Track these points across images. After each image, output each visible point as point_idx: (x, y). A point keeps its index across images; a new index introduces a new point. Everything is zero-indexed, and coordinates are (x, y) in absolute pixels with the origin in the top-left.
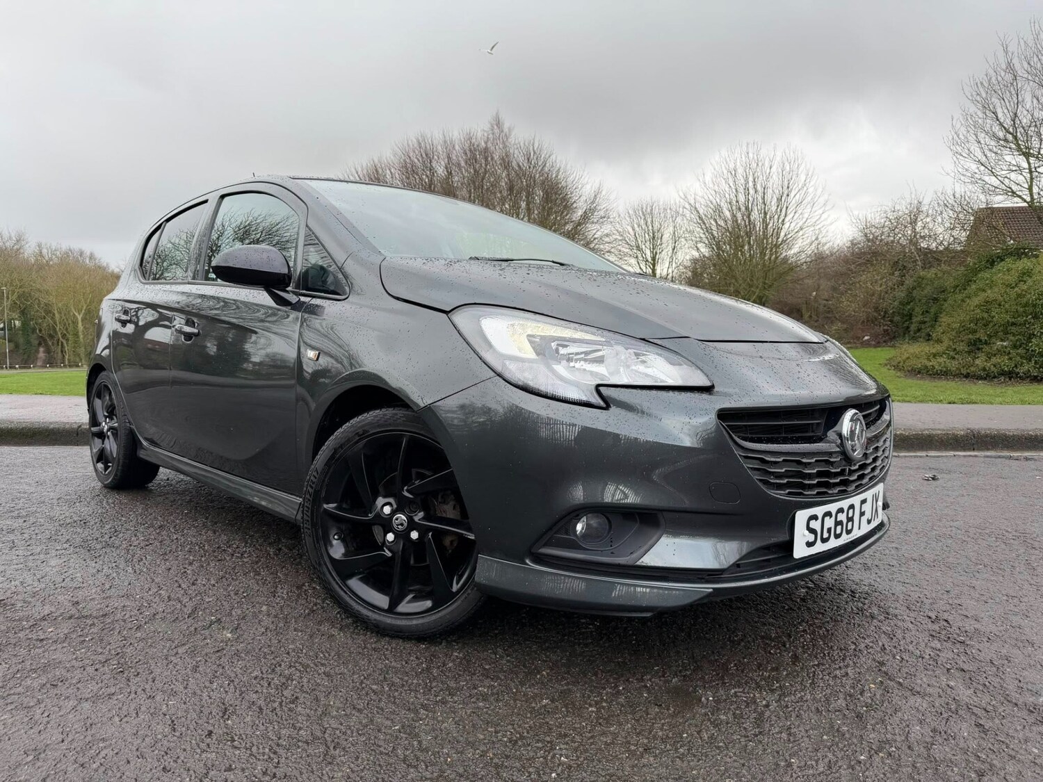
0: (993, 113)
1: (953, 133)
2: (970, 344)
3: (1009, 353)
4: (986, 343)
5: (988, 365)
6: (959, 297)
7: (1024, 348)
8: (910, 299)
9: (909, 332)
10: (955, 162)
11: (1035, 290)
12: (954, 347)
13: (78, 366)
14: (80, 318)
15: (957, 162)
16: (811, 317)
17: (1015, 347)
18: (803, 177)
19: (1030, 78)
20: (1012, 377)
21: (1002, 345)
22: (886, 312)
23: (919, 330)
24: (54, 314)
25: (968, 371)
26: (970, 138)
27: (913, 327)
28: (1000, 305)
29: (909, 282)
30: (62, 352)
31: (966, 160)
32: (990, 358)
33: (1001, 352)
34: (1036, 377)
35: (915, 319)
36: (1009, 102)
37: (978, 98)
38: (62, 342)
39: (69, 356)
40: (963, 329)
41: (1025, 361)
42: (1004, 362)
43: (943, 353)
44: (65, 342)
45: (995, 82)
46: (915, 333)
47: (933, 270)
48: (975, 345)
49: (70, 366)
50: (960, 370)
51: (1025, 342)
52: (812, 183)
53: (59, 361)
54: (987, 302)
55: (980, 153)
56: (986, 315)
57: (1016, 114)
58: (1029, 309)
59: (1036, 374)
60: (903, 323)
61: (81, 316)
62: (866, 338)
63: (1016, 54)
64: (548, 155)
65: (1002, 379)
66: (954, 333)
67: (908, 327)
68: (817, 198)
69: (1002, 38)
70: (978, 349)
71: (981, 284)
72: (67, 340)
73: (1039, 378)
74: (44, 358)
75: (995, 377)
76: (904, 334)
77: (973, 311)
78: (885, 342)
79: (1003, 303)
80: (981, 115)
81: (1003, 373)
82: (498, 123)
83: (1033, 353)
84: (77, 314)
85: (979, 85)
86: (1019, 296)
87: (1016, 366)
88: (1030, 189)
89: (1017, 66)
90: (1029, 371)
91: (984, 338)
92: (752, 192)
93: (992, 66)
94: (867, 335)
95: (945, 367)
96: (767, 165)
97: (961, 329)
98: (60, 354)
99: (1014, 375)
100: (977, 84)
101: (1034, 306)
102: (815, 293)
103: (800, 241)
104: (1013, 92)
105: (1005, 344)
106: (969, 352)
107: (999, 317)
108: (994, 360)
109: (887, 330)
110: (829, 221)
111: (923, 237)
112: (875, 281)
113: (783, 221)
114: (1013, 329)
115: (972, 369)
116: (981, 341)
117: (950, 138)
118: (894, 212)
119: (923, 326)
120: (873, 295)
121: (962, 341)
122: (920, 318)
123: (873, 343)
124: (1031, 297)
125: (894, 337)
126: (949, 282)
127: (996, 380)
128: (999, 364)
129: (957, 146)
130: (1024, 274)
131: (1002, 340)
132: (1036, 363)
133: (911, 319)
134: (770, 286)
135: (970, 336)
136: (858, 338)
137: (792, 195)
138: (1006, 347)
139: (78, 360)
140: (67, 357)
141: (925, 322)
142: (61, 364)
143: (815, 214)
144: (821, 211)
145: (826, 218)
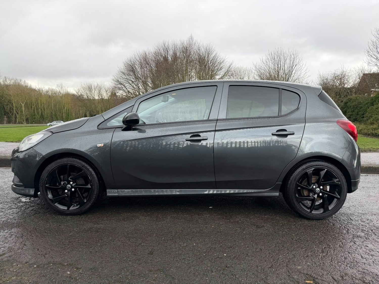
8: (346, 106)
13: (22, 123)
14: (23, 105)
18: (298, 61)
24: (12, 104)
29: (345, 99)
30: (15, 117)
38: (15, 114)
39: (19, 120)
47: (355, 96)
49: (19, 124)
53: (14, 121)
61: (24, 104)
72: (18, 113)
74: (7, 120)
82: (192, 38)
84: (22, 104)
98: (14, 118)
111: (344, 84)
118: (335, 74)
139: (22, 121)
140: (18, 120)
141: (352, 115)
142: (15, 123)
143: (302, 74)
144: (305, 73)
145: (306, 75)
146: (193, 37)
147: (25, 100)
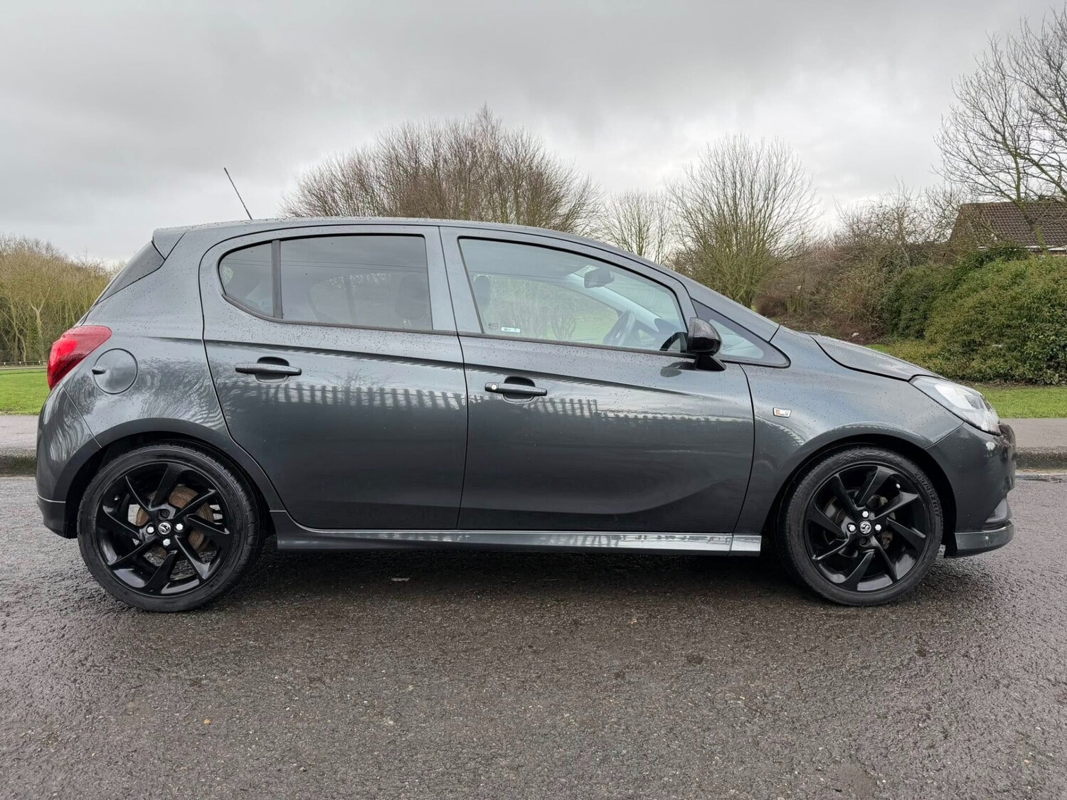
0: (983, 112)
1: (943, 132)
2: (964, 345)
3: (1004, 355)
4: (980, 344)
5: (984, 367)
6: (950, 296)
7: (1019, 351)
8: (899, 296)
9: (898, 329)
10: (944, 160)
11: (1029, 294)
12: (948, 348)
13: (36, 364)
14: (38, 313)
15: (947, 161)
16: (795, 311)
17: (1009, 349)
18: (789, 171)
19: (1018, 77)
20: (1007, 379)
21: (997, 347)
22: (873, 309)
23: (907, 327)
24: (9, 309)
25: (964, 373)
26: (959, 137)
27: (902, 324)
28: (994, 307)
29: (897, 278)
30: (19, 348)
31: (956, 158)
32: (985, 360)
33: (995, 355)
34: (1031, 379)
35: (903, 317)
36: (998, 101)
37: (968, 97)
38: (19, 340)
39: (27, 353)
40: (957, 330)
41: (1020, 364)
42: (1000, 365)
43: (939, 354)
44: (21, 337)
45: (985, 82)
46: (904, 330)
47: (922, 267)
48: (969, 346)
49: (29, 364)
50: (956, 372)
51: (1020, 345)
52: (798, 177)
53: (16, 359)
54: (981, 303)
55: (969, 152)
56: (980, 317)
57: (1004, 114)
58: (1025, 312)
59: (1031, 377)
60: (892, 320)
61: (40, 310)
62: (855, 334)
63: (1005, 53)
64: (536, 148)
65: (998, 380)
66: (948, 334)
67: (896, 324)
68: (803, 192)
69: (991, 37)
70: (973, 350)
71: (973, 284)
72: (25, 336)
73: (1034, 380)
75: (991, 379)
76: (893, 331)
77: (968, 312)
78: (873, 338)
79: (997, 305)
80: (971, 114)
81: (998, 375)
82: (486, 115)
83: (1028, 356)
84: (35, 309)
85: (969, 84)
86: (1014, 299)
87: (1011, 369)
88: (1018, 188)
89: (1006, 65)
90: (1025, 373)
91: (979, 339)
92: (739, 186)
93: (981, 65)
94: (856, 332)
95: (941, 369)
96: (754, 158)
97: (956, 330)
98: (17, 350)
99: (1010, 378)
100: (966, 83)
101: (1029, 309)
102: (800, 287)
103: (786, 236)
104: (1002, 91)
105: (1000, 346)
106: (964, 354)
107: (994, 319)
108: (989, 362)
109: (876, 326)
110: (814, 215)
111: (909, 234)
112: (864, 278)
113: (770, 215)
114: (1008, 332)
115: (969, 371)
116: (975, 342)
117: (940, 136)
118: (881, 207)
119: (912, 323)
120: (861, 291)
121: (957, 342)
122: (908, 315)
123: (862, 339)
124: (1026, 300)
125: (883, 334)
126: (938, 280)
127: (991, 382)
128: (994, 366)
129: (947, 145)
130: (1017, 276)
131: (997, 343)
132: (1031, 365)
133: (899, 316)
134: (757, 281)
135: (965, 338)
136: (847, 335)
137: (779, 190)
138: (1001, 350)
139: (37, 357)
140: (25, 354)
141: (914, 320)
142: (19, 361)
143: (802, 208)
144: (808, 206)
145: (812, 213)
146: (489, 113)
147: (45, 297)
